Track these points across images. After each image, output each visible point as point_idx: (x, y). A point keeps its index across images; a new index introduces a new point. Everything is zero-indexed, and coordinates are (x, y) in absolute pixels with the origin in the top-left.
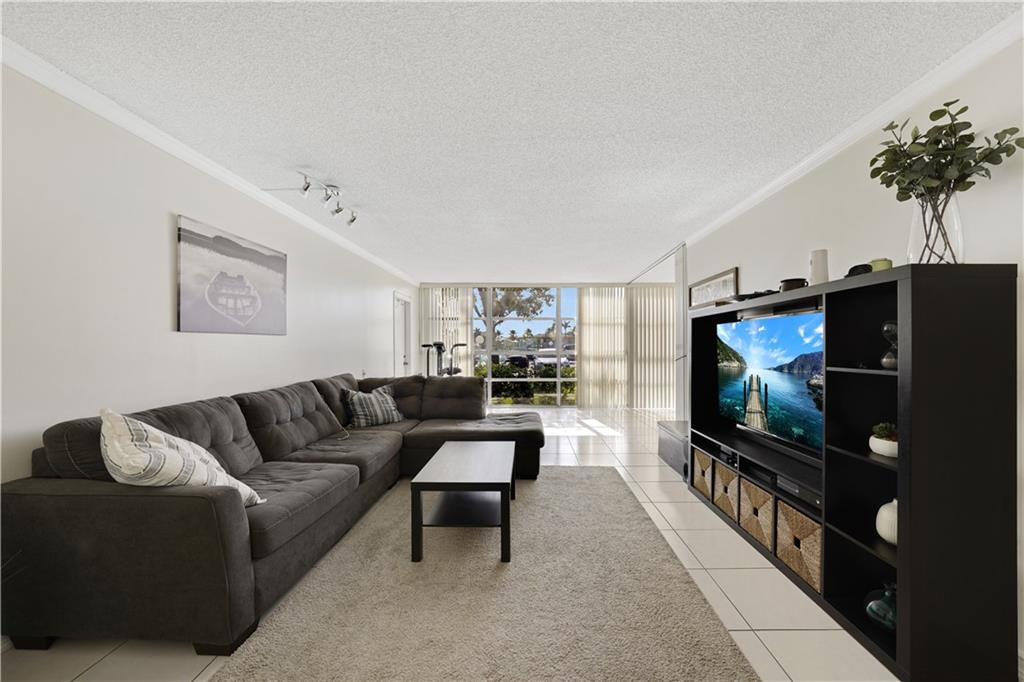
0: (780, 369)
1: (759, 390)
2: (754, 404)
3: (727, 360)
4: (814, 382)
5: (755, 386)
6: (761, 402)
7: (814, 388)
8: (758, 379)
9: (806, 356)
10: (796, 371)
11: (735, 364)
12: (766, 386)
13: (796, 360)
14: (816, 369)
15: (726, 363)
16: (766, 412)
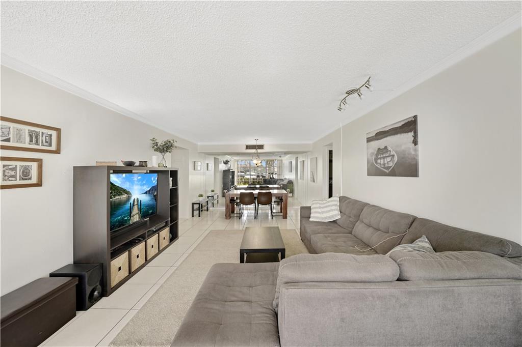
0: (146, 193)
1: (138, 204)
2: (135, 210)
3: (119, 195)
4: (155, 194)
5: (136, 203)
6: (138, 208)
7: (155, 196)
8: (137, 199)
11: (125, 196)
15: (117, 197)
16: (140, 211)
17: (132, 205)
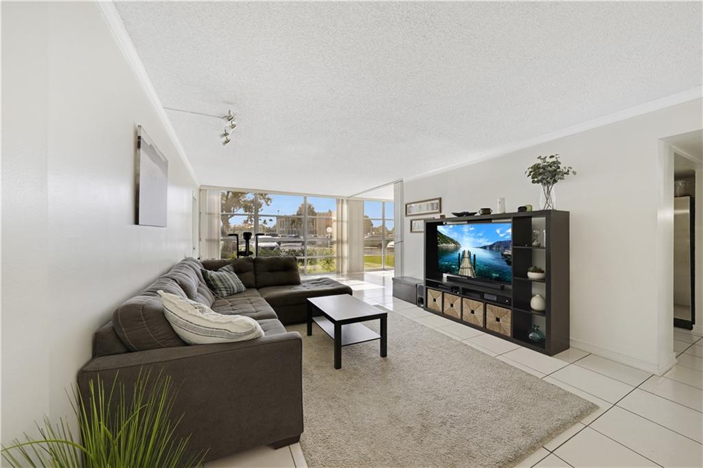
0: (485, 248)
1: (470, 257)
2: (466, 263)
3: (446, 243)
4: (505, 253)
5: (467, 255)
6: (471, 263)
7: (506, 256)
8: (469, 253)
9: (501, 242)
10: (494, 249)
11: (452, 246)
12: (475, 255)
13: (494, 244)
14: (507, 247)
15: (445, 245)
16: (474, 267)
17: (461, 256)
